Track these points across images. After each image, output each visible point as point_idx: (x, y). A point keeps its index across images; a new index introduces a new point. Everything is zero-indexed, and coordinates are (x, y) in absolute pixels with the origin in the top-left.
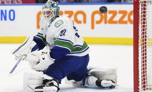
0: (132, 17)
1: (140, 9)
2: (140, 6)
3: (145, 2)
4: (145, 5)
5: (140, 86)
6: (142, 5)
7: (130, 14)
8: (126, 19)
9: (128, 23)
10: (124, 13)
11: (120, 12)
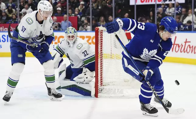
0: (94, 41)
1: (99, 35)
2: (99, 33)
3: (102, 31)
4: (102, 33)
5: (99, 84)
6: (100, 32)
7: (93, 38)
8: (90, 41)
9: (92, 44)
10: (89, 37)
11: (87, 37)
